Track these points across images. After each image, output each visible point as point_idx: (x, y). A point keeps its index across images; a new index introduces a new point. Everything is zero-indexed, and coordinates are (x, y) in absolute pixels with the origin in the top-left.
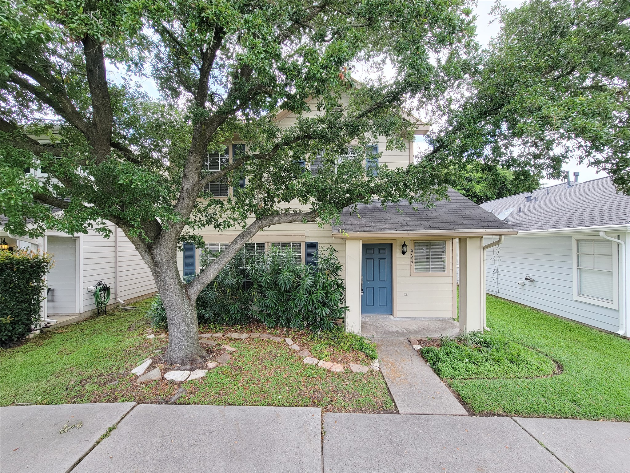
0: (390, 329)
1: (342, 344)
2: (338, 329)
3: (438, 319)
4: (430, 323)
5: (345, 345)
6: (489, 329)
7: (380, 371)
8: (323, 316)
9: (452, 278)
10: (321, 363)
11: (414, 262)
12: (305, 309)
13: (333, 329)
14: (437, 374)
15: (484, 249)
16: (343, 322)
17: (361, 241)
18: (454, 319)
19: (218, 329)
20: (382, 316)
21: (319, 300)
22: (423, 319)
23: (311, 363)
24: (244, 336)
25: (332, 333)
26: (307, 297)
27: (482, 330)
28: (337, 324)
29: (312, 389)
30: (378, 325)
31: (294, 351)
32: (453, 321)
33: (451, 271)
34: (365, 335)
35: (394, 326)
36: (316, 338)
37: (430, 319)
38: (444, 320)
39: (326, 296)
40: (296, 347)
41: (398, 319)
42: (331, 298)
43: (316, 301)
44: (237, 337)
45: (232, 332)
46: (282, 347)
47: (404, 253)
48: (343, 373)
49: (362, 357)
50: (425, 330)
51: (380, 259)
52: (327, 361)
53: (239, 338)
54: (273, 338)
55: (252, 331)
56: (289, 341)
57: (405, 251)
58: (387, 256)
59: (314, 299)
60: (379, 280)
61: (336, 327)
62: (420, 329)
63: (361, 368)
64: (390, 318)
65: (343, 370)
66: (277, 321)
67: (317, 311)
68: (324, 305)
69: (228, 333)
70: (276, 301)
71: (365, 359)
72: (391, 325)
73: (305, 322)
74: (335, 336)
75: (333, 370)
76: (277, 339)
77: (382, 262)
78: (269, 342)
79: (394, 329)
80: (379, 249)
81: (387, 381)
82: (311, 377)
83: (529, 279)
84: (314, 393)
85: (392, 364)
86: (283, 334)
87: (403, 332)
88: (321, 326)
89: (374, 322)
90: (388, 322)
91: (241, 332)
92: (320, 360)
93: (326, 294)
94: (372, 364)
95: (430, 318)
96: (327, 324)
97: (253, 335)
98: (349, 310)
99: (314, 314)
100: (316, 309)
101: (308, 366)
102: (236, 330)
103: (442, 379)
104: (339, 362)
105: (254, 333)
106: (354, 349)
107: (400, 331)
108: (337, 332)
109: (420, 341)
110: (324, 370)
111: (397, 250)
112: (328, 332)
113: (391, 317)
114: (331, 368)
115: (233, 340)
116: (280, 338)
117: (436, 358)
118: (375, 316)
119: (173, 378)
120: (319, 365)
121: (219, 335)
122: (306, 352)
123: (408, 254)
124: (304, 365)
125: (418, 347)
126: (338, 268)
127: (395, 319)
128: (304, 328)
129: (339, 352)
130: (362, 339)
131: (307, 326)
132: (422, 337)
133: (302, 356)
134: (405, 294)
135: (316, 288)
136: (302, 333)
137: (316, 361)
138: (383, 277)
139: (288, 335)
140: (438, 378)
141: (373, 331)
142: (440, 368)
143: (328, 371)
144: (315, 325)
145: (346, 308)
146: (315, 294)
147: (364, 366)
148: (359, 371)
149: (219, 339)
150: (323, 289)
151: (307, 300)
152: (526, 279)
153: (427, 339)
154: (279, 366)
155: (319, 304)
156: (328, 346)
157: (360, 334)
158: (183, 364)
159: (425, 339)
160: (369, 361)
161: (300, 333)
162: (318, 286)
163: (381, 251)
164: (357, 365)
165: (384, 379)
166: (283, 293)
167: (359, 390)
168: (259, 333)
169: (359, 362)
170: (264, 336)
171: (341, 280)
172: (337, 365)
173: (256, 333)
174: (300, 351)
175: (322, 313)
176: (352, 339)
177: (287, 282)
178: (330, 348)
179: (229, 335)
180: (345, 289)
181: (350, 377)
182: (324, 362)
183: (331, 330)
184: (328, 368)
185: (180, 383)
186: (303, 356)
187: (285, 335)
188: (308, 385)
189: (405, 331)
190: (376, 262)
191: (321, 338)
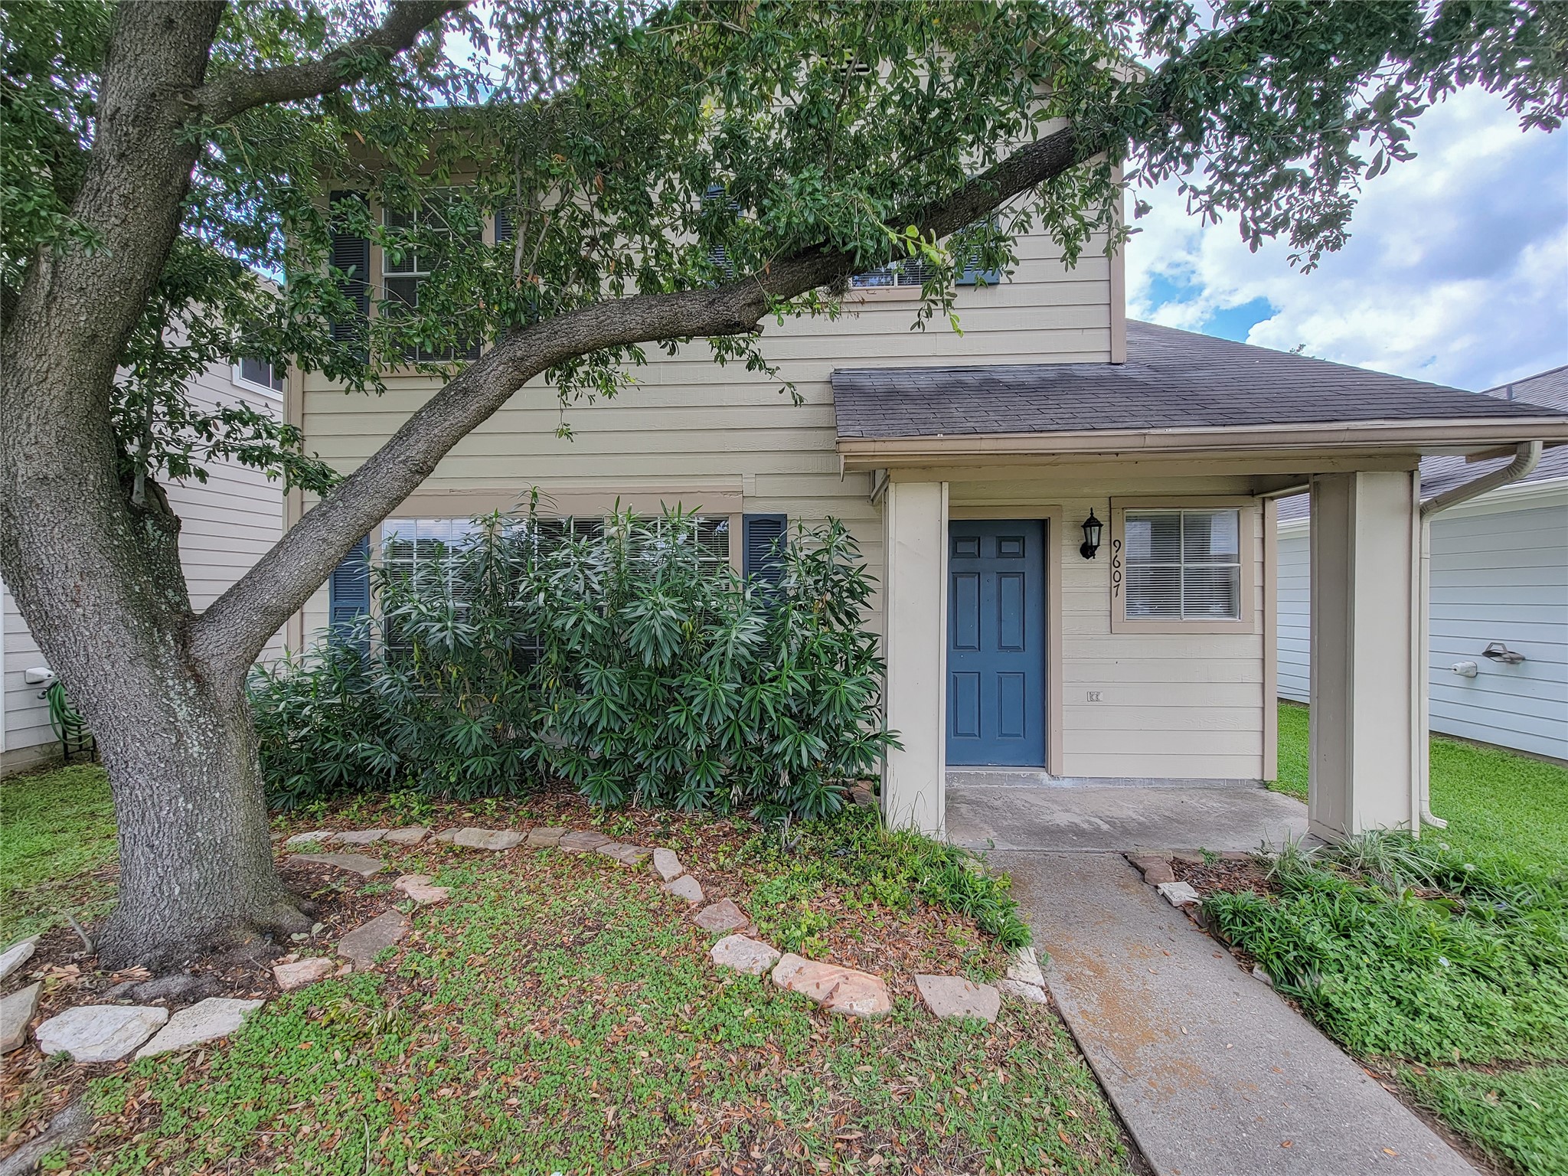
0: (1048, 818)
1: (878, 879)
2: (859, 817)
3: (1208, 786)
4: (1185, 798)
5: (891, 881)
6: (1442, 823)
7: (1053, 1008)
8: (800, 766)
9: (1259, 639)
10: (789, 969)
11: (1123, 583)
12: (732, 739)
13: (839, 815)
14: (1322, 1027)
15: (1422, 514)
16: (877, 792)
17: (946, 485)
18: (1265, 785)
19: (415, 813)
20: (1010, 771)
21: (787, 707)
22: (1156, 784)
23: (741, 964)
24: (504, 839)
25: (836, 831)
26: (738, 692)
27: (1416, 826)
28: (852, 800)
29: (738, 1117)
30: (998, 803)
31: (681, 906)
32: (1263, 793)
33: (1257, 616)
34: (959, 841)
35: (1055, 807)
36: (773, 851)
37: (1179, 785)
38: (1232, 789)
39: (813, 687)
40: (690, 889)
41: (1066, 784)
42: (832, 698)
43: (776, 710)
44: (474, 844)
45: (460, 825)
46: (634, 885)
47: (1088, 551)
48: (888, 1020)
49: (964, 937)
50: (1178, 822)
51: (1002, 575)
52: (816, 958)
53: (481, 846)
54: (608, 849)
55: (537, 822)
56: (666, 861)
57: (1095, 543)
58: (1029, 565)
59: (766, 701)
60: (1001, 647)
61: (851, 807)
62: (1156, 818)
63: (966, 996)
64: (1036, 781)
65: (886, 1007)
66: (628, 784)
67: (778, 748)
68: (807, 723)
69: (448, 827)
70: (622, 707)
71: (977, 946)
72: (1045, 804)
73: (737, 790)
74: (848, 842)
75: (841, 1004)
76: (623, 854)
77: (1010, 584)
78: (585, 866)
79: (1062, 819)
80: (1001, 540)
81: (1100, 1064)
82: (737, 1044)
83: (1499, 655)
84: (745, 1147)
85: (1099, 971)
86: (647, 835)
87: (1098, 829)
88: (792, 803)
89: (983, 792)
90: (1030, 791)
91: (499, 824)
92: (784, 950)
93: (812, 683)
94: (1011, 972)
95: (1180, 780)
96: (817, 797)
97: (537, 836)
98: (899, 746)
99: (766, 761)
100: (774, 738)
101: (728, 982)
102: (479, 819)
103: (1358, 1057)
104: (866, 962)
105: (543, 830)
106: (929, 899)
107: (1085, 826)
108: (855, 826)
109: (1180, 869)
110: (800, 1003)
111: (1065, 542)
112: (821, 826)
113: (1043, 775)
114: (831, 996)
115: (456, 855)
116: (634, 849)
117: (1296, 946)
118: (983, 771)
119: (68, 1048)
120: (777, 976)
121: (413, 834)
122: (725, 913)
123: (1102, 555)
124: (710, 972)
125: (1182, 892)
126: (859, 592)
127: (1054, 783)
128: (731, 813)
129: (864, 913)
130: (951, 856)
131: (743, 805)
132: (1179, 851)
133: (708, 927)
134: (1093, 697)
135: (774, 663)
136: (720, 829)
137: (765, 954)
138: (1011, 636)
139: (669, 836)
140: (1336, 1052)
141: (986, 826)
142: (1333, 998)
143: (819, 1010)
144: (772, 802)
145: (887, 738)
146: (772, 680)
147: (981, 985)
148: (960, 1014)
149: (406, 848)
150: (801, 665)
151: (740, 703)
152: (1489, 654)
153: (1201, 859)
154: (600, 979)
155: (787, 720)
156: (818, 885)
157: (942, 837)
158: (160, 969)
159: (1194, 859)
160: (998, 959)
161: (713, 829)
162: (784, 653)
163: (1007, 547)
164: (948, 979)
165: (1080, 1051)
166: (649, 678)
167: (978, 1133)
168: (561, 830)
169: (953, 963)
170: (576, 842)
171: (870, 636)
172: (860, 977)
173: (549, 830)
174: (702, 905)
175: (800, 755)
176: (918, 861)
177: (659, 633)
178: (829, 893)
179: (444, 837)
180: (885, 667)
181: (920, 1045)
182: (802, 961)
183: (831, 819)
184: (819, 997)
185: (96, 1070)
186: (714, 928)
187: (657, 836)
188: (717, 1095)
189: (1105, 827)
190: (989, 585)
191: (792, 851)
